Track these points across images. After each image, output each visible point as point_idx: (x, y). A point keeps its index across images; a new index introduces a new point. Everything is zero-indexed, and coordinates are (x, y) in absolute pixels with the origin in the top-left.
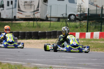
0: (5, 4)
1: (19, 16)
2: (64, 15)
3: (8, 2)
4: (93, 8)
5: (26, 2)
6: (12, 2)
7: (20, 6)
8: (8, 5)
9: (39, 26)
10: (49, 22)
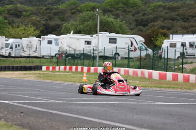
0: (14, 46)
1: (23, 54)
2: (49, 55)
3: (16, 45)
4: (68, 49)
5: (28, 45)
6: (19, 45)
7: (24, 48)
8: (16, 47)
9: (33, 62)
10: (39, 59)
